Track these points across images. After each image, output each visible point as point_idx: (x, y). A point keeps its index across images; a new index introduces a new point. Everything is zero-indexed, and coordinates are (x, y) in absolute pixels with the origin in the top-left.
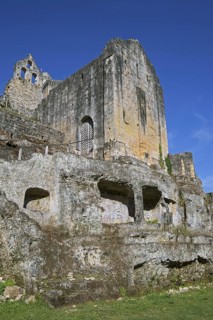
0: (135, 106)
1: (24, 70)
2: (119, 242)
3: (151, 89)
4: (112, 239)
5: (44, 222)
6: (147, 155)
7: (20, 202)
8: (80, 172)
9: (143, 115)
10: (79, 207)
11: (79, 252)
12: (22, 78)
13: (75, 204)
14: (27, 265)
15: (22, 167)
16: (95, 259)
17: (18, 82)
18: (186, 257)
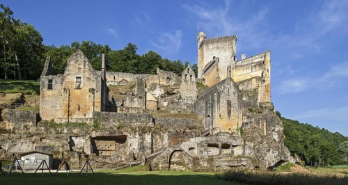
0: (226, 110)
1: (186, 75)
2: (213, 160)
3: (236, 98)
4: (211, 159)
5: (193, 156)
6: (230, 129)
7: (187, 151)
8: (202, 142)
9: (229, 112)
10: (201, 152)
11: (201, 163)
12: (185, 81)
13: (200, 151)
14: (190, 165)
15: (188, 143)
16: (205, 164)
17: (184, 83)
18: (236, 164)
